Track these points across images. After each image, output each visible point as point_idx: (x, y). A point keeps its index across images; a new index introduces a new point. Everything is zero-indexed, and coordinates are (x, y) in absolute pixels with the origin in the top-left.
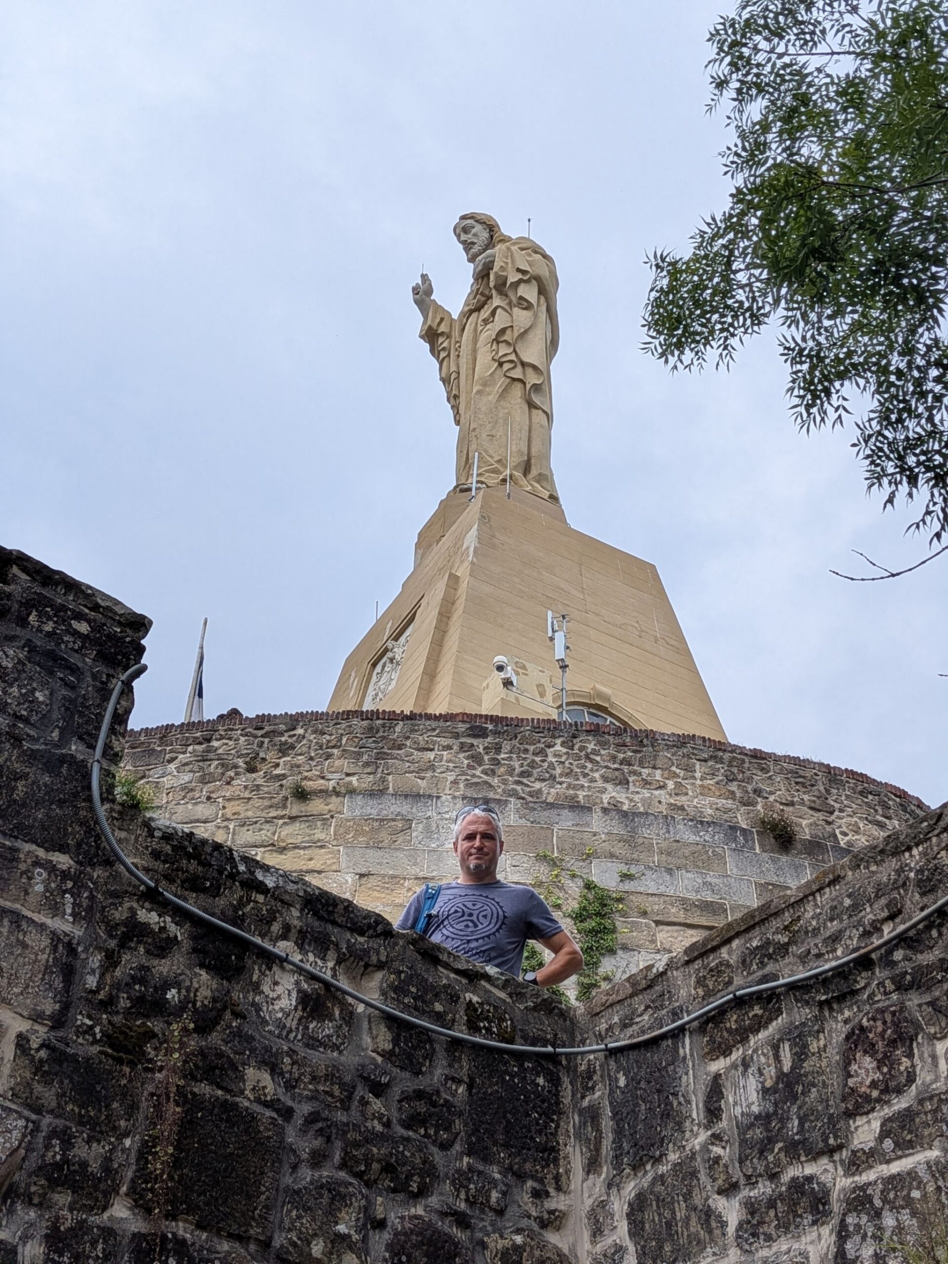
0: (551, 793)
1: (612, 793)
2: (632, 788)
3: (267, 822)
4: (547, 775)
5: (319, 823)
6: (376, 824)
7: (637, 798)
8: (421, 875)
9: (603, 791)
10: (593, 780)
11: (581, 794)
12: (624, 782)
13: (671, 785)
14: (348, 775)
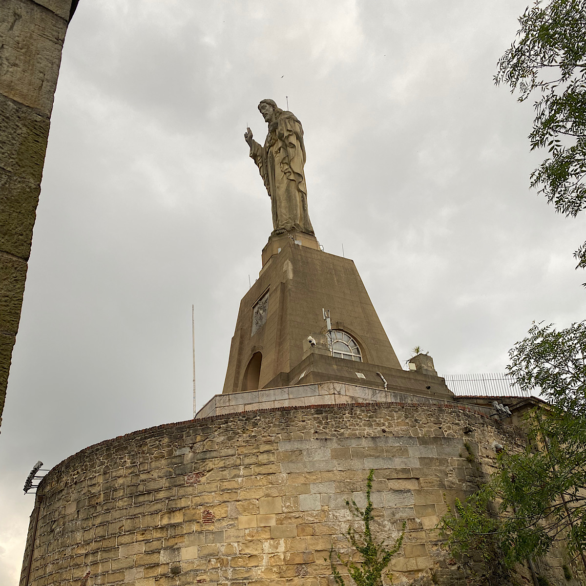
0: (347, 433)
1: (367, 430)
2: (374, 427)
3: (254, 455)
4: (345, 427)
5: (271, 454)
6: (290, 453)
7: (376, 431)
8: (308, 471)
9: (364, 430)
10: (360, 426)
11: (357, 432)
12: (370, 426)
13: (387, 424)
14: (277, 434)
